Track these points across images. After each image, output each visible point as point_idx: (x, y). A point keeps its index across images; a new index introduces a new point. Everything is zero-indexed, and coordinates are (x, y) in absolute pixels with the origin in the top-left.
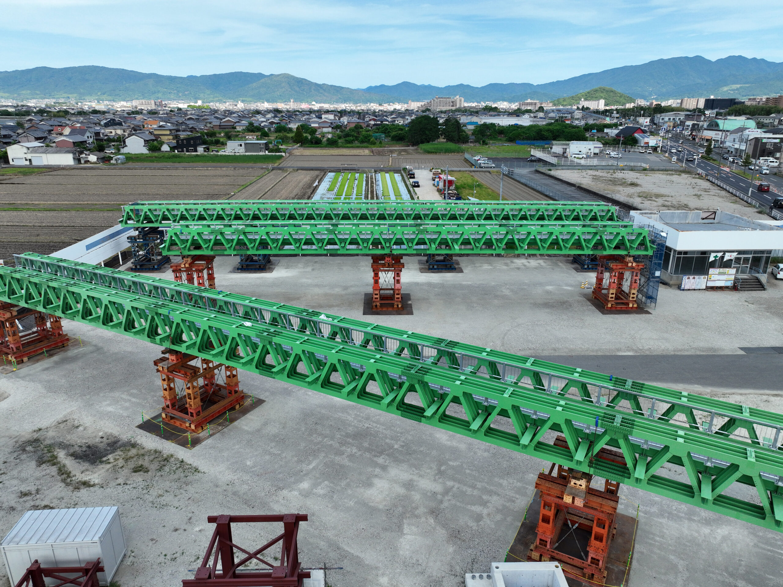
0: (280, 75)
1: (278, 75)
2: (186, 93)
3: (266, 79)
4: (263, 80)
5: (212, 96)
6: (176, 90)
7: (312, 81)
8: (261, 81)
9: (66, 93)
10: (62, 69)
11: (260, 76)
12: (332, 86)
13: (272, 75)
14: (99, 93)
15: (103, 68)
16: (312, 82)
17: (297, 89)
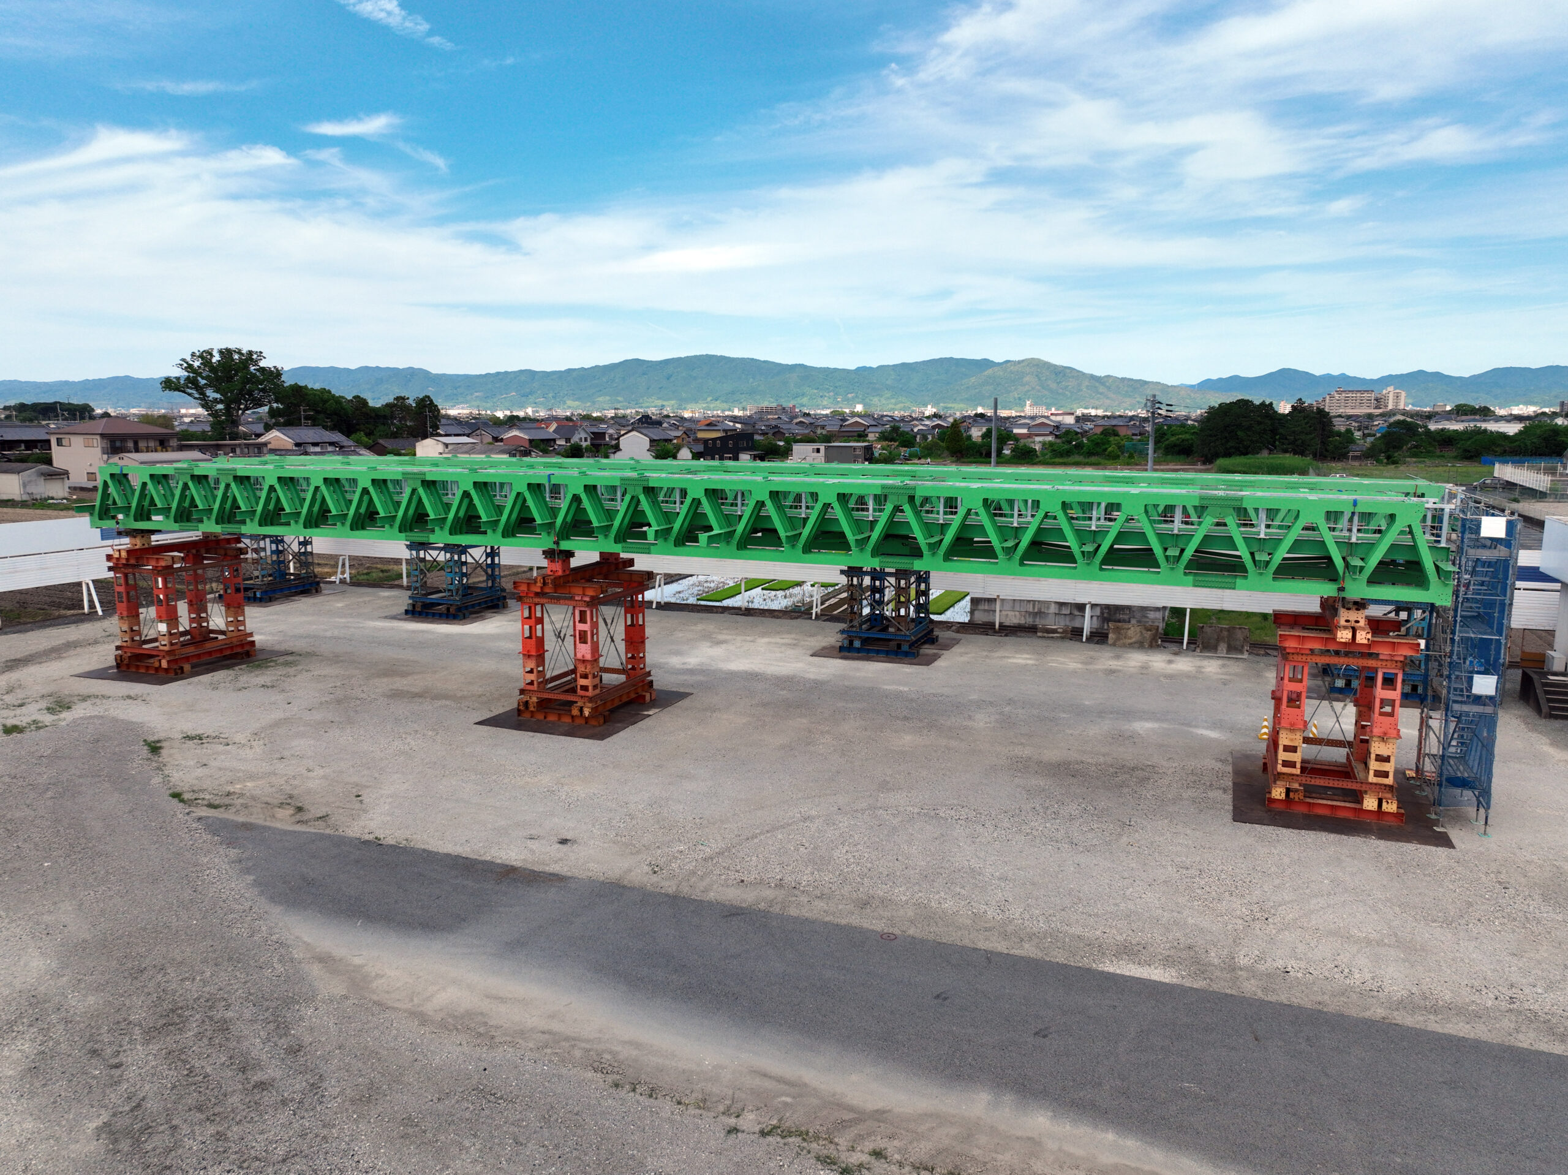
0: (1023, 361)
1: (1019, 362)
2: (850, 396)
3: (996, 369)
4: (989, 372)
5: (893, 401)
6: (833, 391)
7: (1086, 371)
8: (986, 373)
9: (659, 398)
10: (661, 362)
11: (986, 364)
12: (1123, 379)
13: (1007, 362)
14: (709, 399)
15: (723, 358)
16: (1084, 374)
17: (1054, 386)
